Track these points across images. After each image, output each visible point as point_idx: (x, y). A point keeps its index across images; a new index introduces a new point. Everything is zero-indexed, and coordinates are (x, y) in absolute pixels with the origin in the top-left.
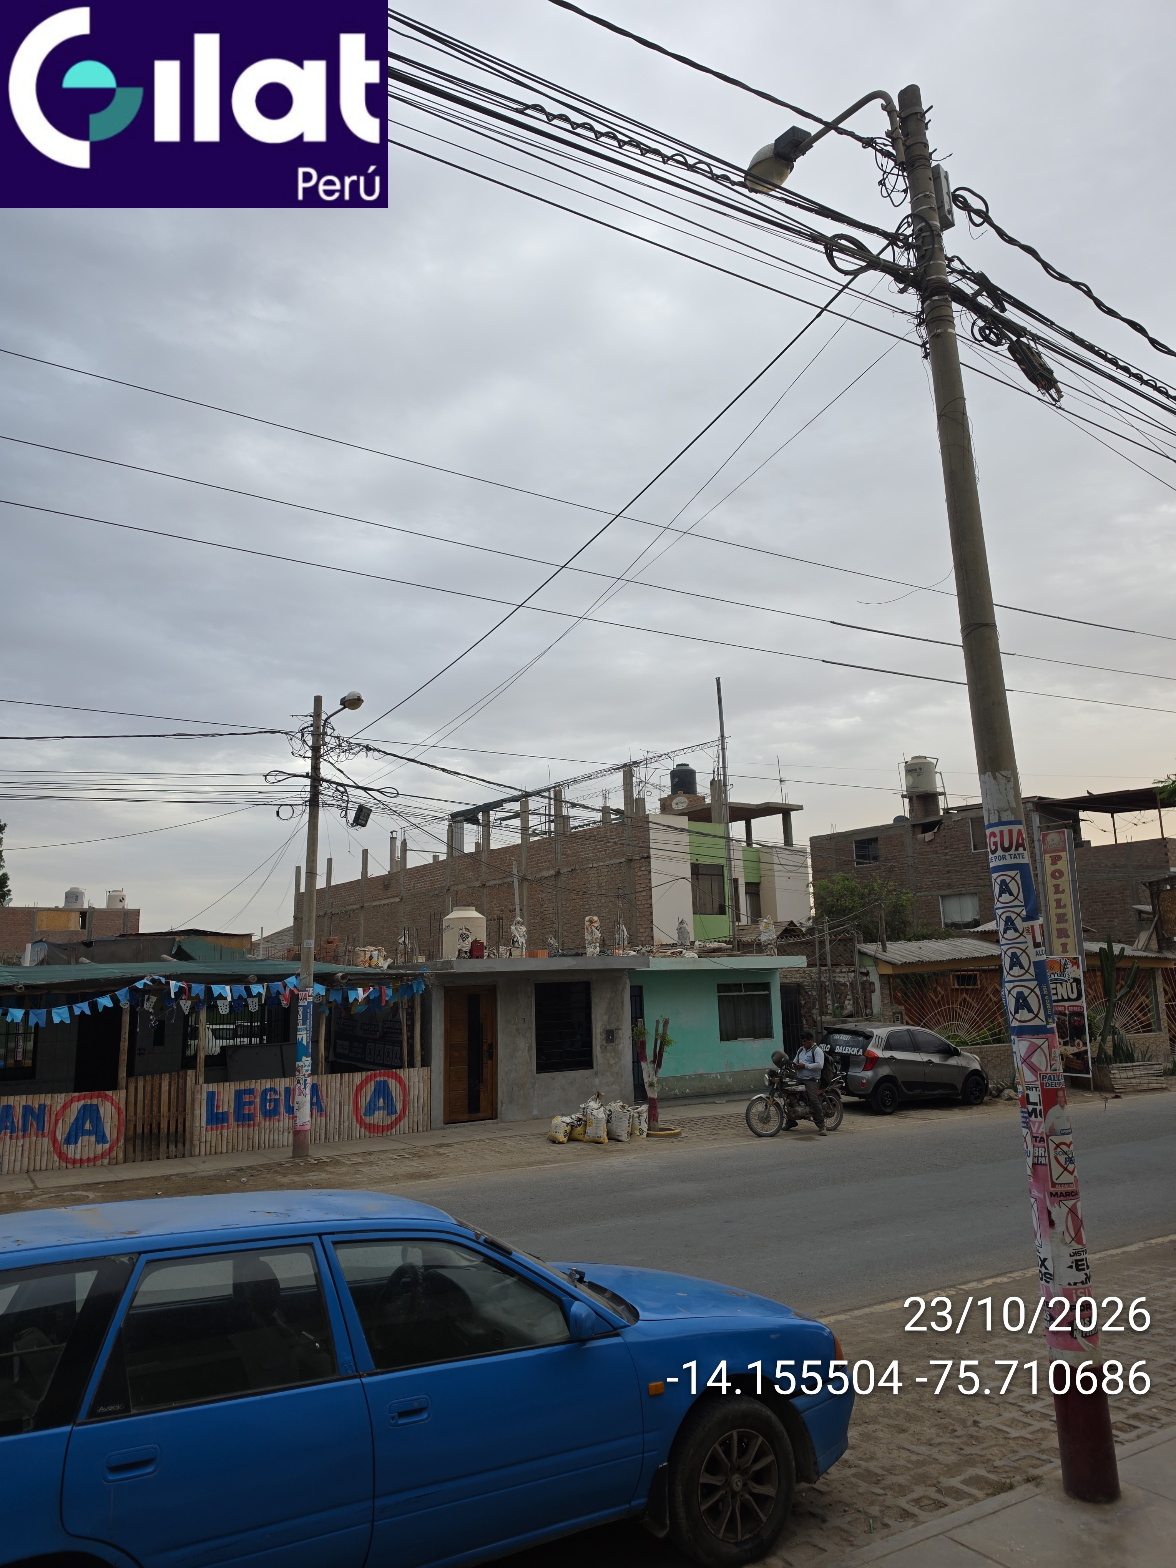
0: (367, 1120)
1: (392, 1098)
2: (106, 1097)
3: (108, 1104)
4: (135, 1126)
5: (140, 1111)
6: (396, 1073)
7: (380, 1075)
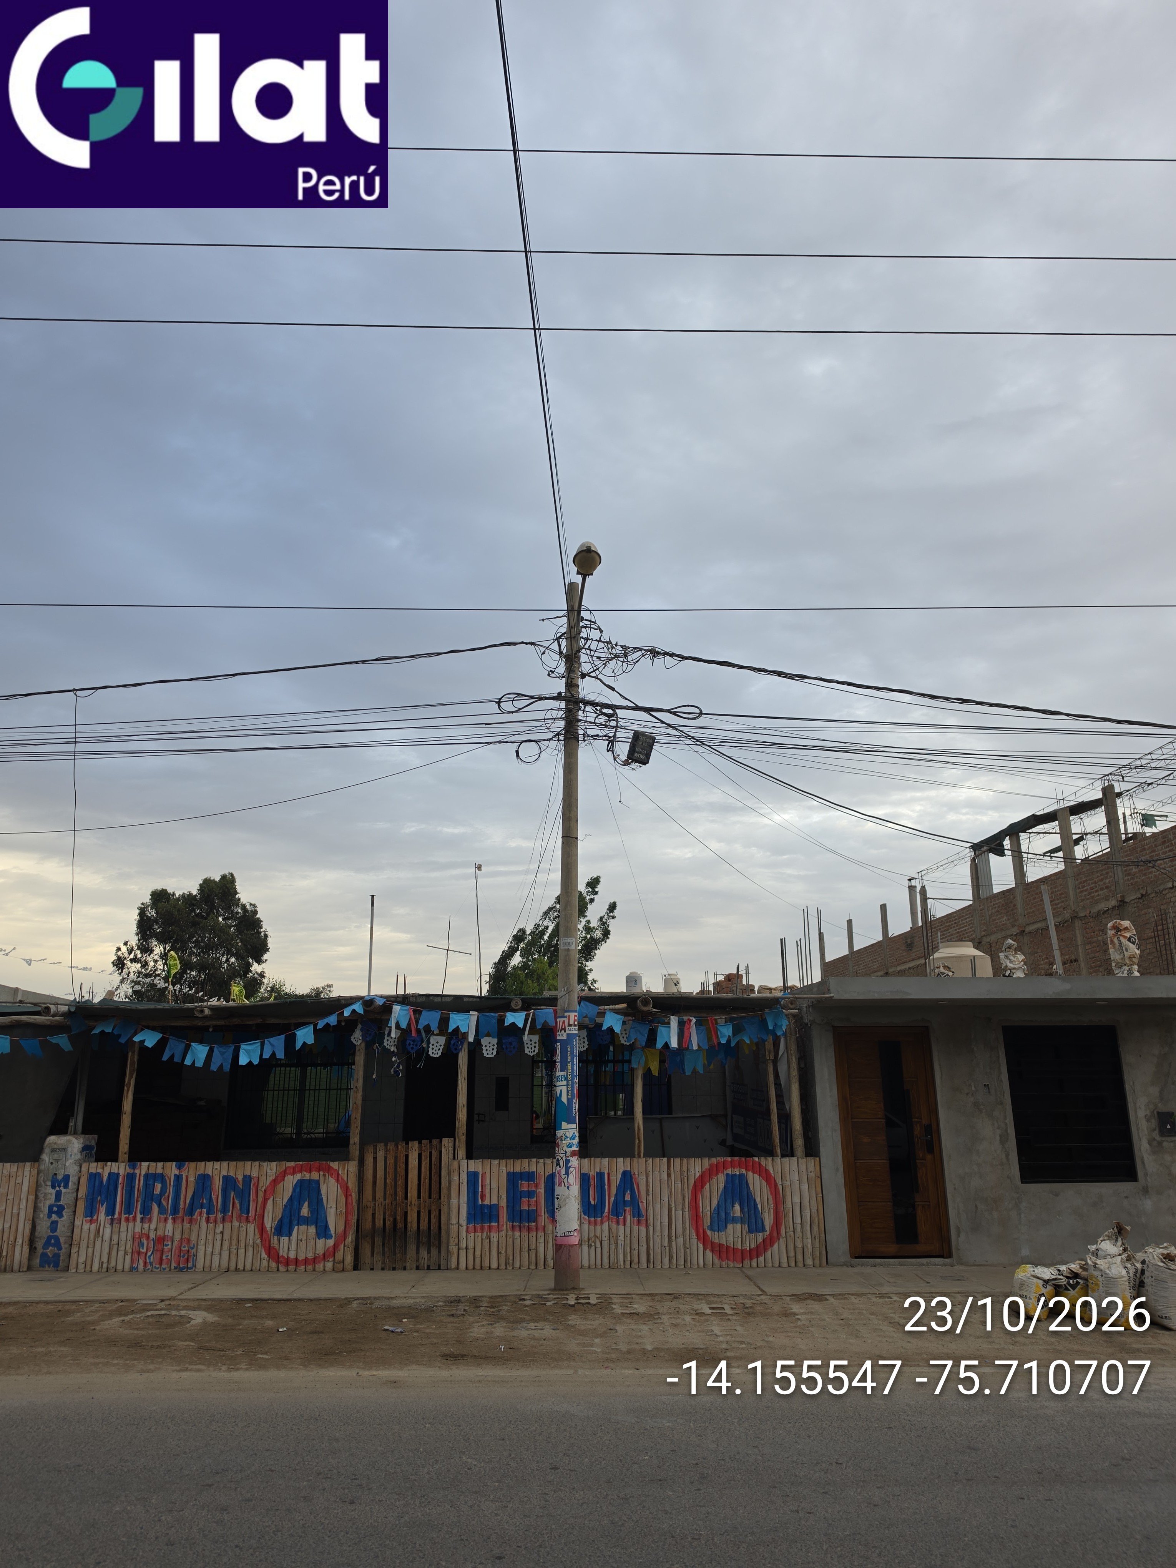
0: (715, 1237)
1: (755, 1204)
2: (329, 1170)
3: (332, 1181)
4: (374, 1215)
5: (380, 1194)
6: (760, 1164)
7: (733, 1165)
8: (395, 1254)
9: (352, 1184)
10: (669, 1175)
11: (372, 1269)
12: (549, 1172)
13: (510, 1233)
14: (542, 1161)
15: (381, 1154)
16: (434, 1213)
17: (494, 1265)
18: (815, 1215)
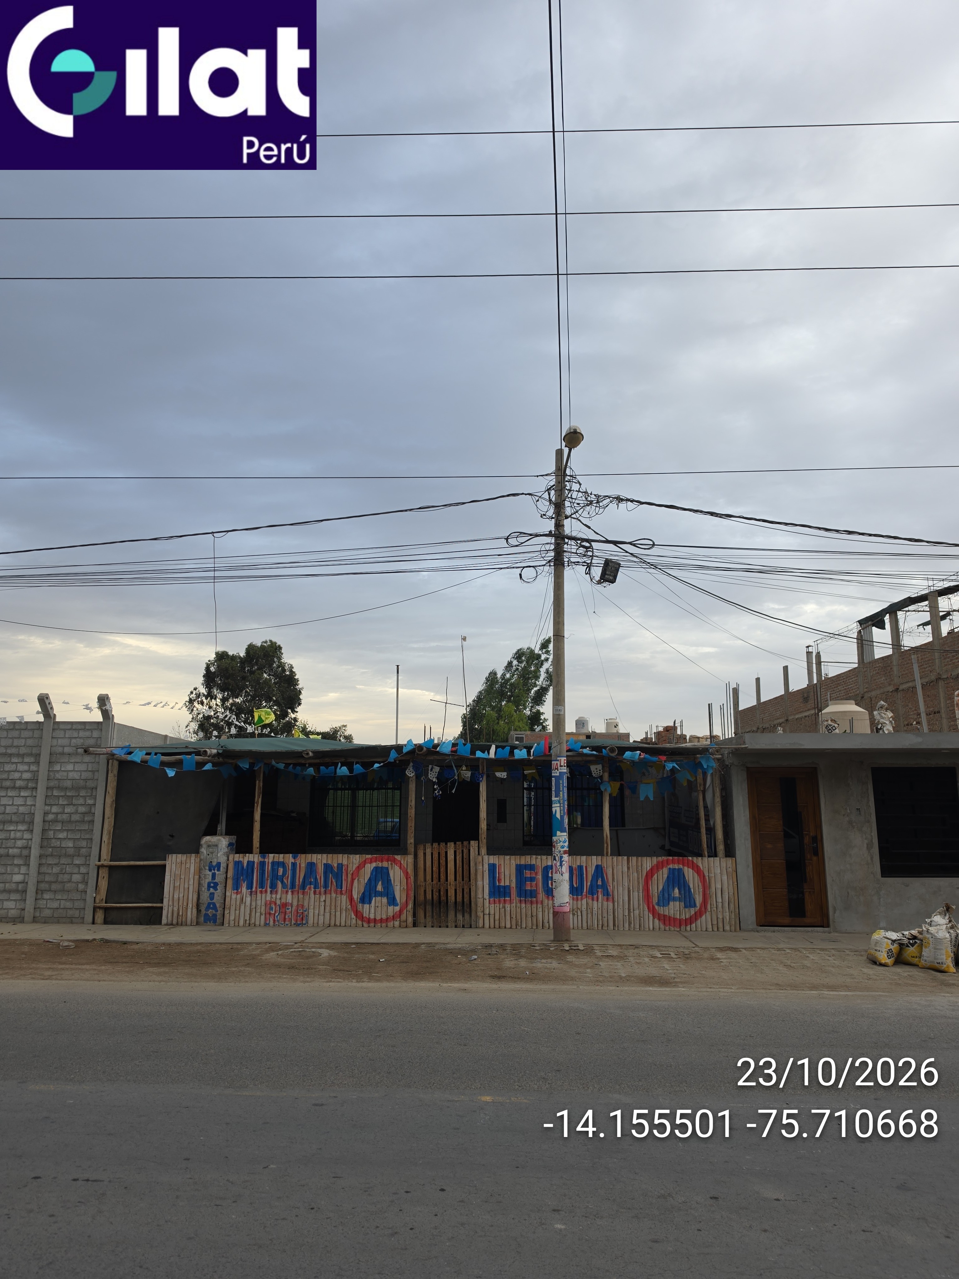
0: (661, 910)
1: (689, 889)
2: (394, 861)
3: (397, 868)
4: (425, 891)
5: (429, 877)
6: (693, 862)
7: (673, 862)
8: (440, 917)
9: (410, 870)
10: (628, 868)
11: (425, 927)
12: (544, 864)
13: (518, 905)
14: (539, 857)
15: (429, 851)
16: (466, 891)
17: (508, 926)
18: (731, 897)
